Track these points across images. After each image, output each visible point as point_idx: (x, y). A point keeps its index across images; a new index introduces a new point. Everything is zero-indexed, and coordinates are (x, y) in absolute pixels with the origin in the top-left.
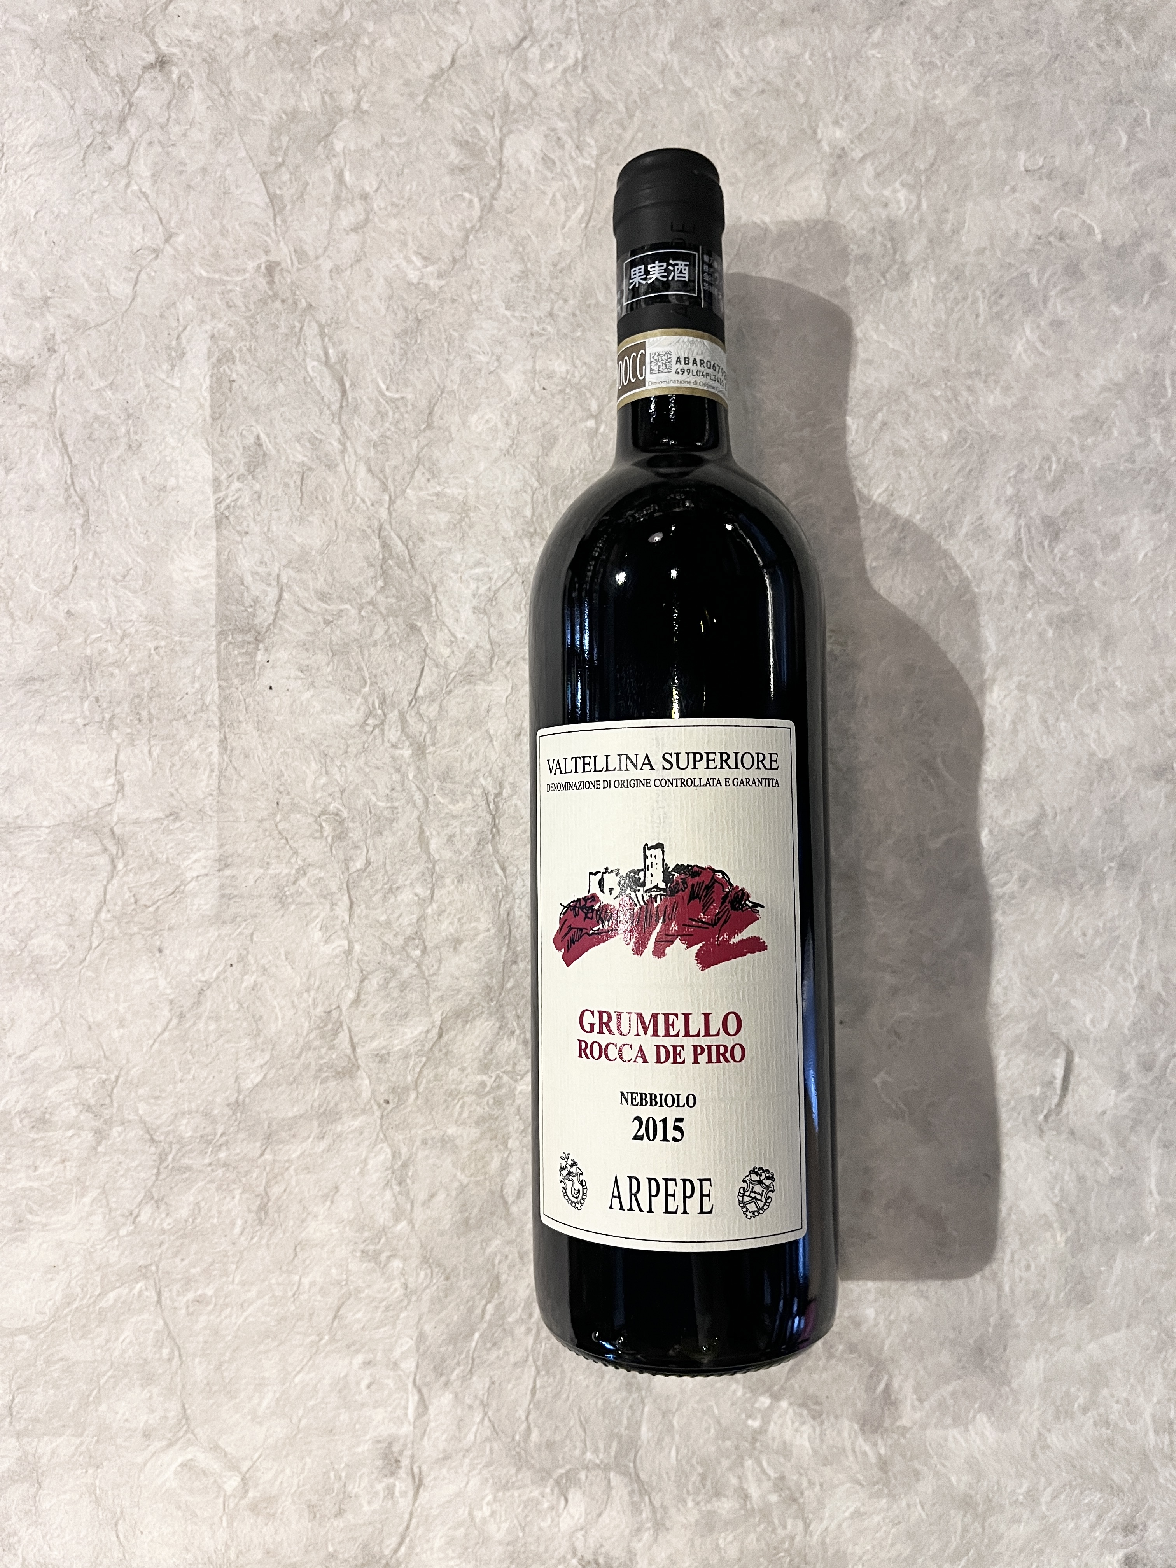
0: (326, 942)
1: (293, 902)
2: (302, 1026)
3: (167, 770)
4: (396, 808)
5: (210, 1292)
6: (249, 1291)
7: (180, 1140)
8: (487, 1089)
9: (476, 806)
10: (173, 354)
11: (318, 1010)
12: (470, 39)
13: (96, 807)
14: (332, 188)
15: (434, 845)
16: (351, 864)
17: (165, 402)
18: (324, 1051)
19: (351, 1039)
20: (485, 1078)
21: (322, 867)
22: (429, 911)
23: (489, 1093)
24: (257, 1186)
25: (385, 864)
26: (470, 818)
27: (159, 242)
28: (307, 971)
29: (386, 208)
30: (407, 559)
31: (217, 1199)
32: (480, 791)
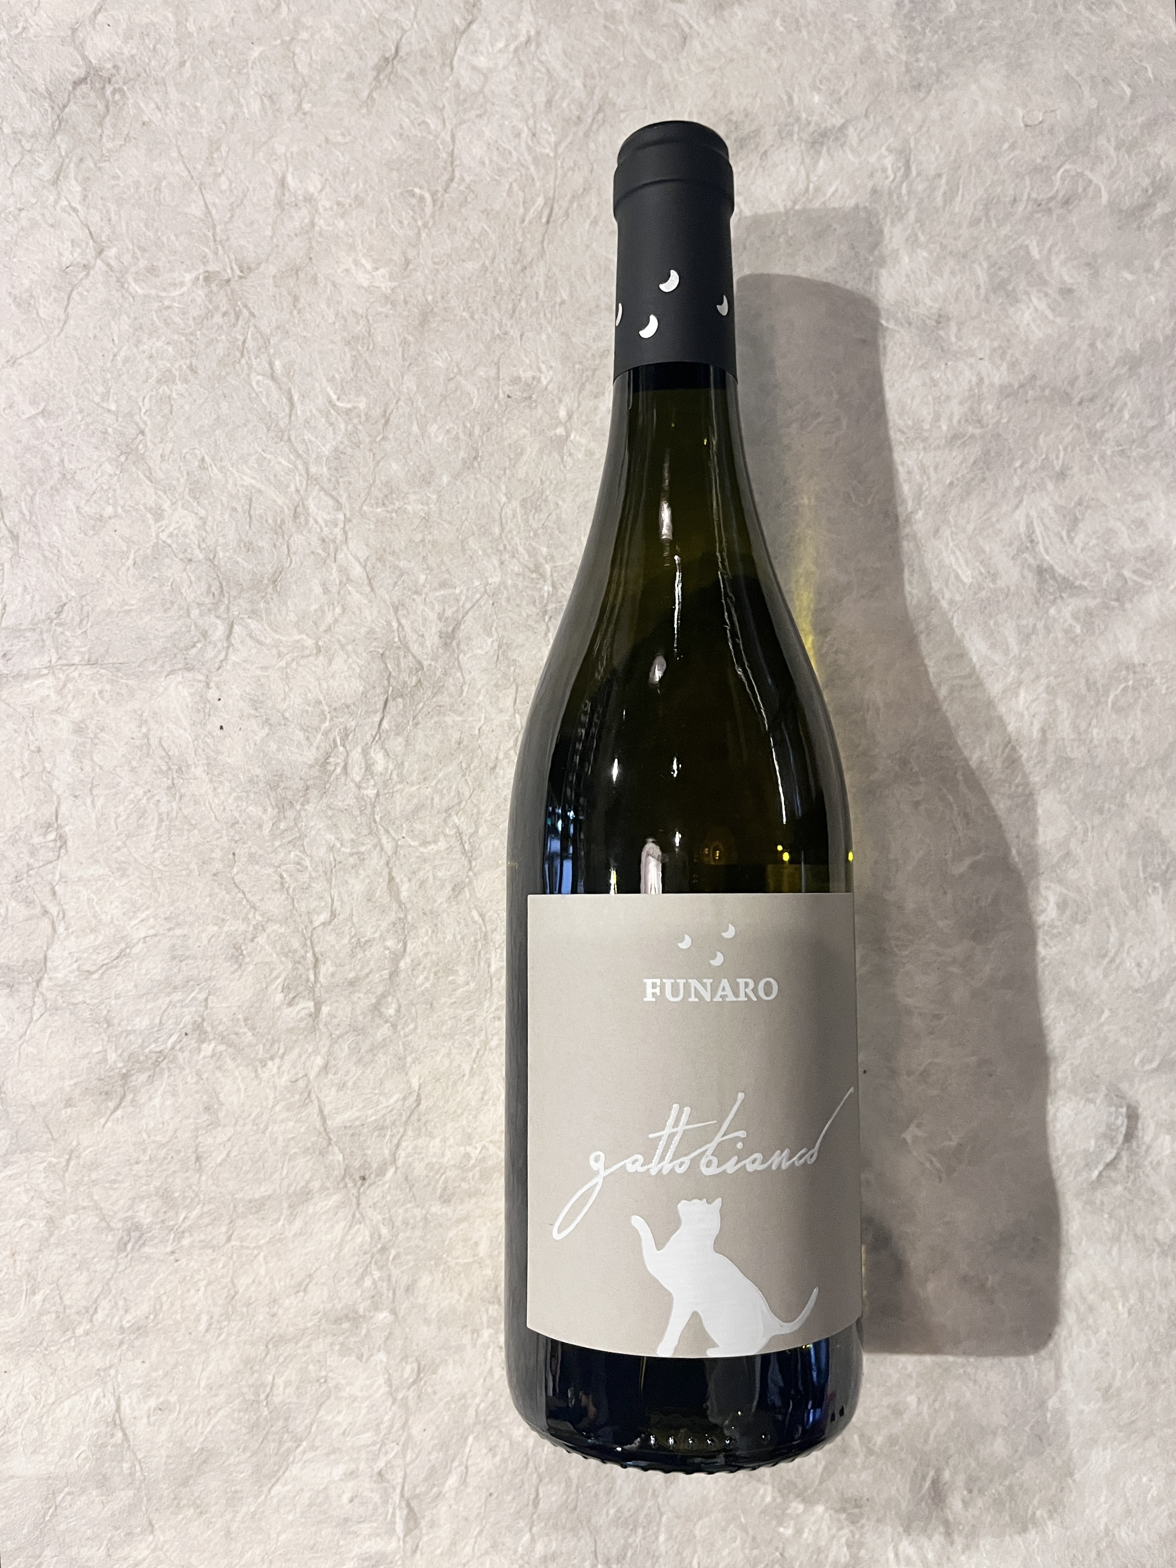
0: (290, 1004)
1: (252, 961)
2: (267, 1099)
3: (112, 823)
4: (363, 853)
5: (173, 1399)
6: (216, 1395)
7: (137, 1227)
8: (472, 1162)
9: (450, 849)
10: (109, 376)
11: (283, 1079)
12: (415, 25)
13: (37, 865)
14: (272, 192)
15: (404, 894)
16: (315, 917)
17: (101, 427)
18: (291, 1124)
19: (321, 1111)
20: (469, 1149)
21: (285, 921)
22: (402, 964)
23: (474, 1166)
24: (223, 1276)
25: (352, 915)
26: (444, 861)
27: (89, 256)
28: (270, 1037)
29: (331, 209)
30: (366, 582)
31: (179, 1293)
32: (453, 832)
